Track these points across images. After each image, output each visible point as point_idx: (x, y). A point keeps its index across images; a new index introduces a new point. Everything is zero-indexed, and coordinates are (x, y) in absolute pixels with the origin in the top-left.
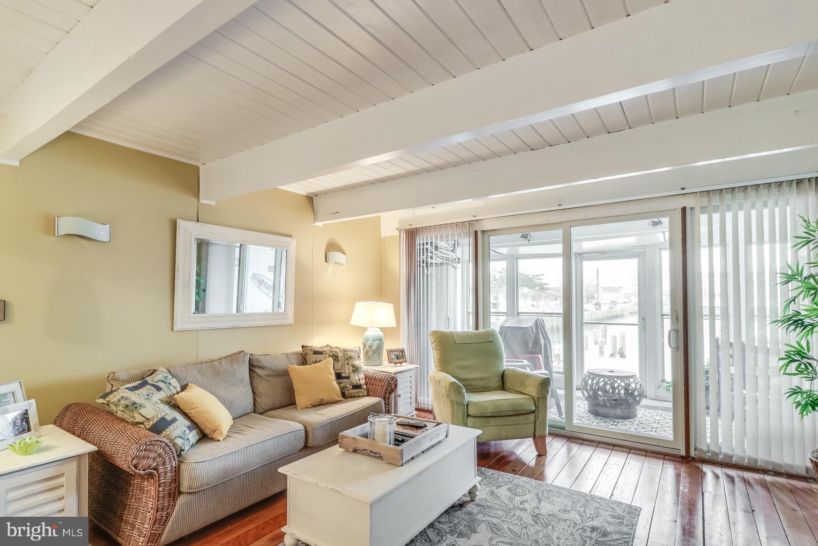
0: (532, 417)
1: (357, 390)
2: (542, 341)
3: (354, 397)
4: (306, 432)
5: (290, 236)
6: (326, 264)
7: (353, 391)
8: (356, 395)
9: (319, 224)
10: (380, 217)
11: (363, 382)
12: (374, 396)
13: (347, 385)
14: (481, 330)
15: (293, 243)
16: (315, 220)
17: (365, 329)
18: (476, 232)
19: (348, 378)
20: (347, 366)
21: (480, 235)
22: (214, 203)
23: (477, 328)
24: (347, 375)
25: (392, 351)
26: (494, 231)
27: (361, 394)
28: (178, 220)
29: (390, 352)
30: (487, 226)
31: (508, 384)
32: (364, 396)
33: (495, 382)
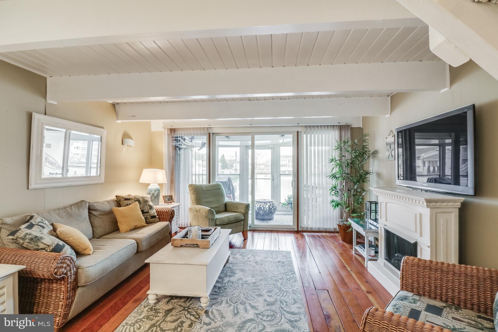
0: (243, 222)
1: (154, 219)
2: (232, 188)
3: (152, 223)
4: (137, 243)
5: (102, 128)
6: (122, 146)
7: (151, 220)
8: (153, 221)
9: (119, 121)
10: (151, 122)
11: (156, 214)
12: (163, 221)
13: (148, 217)
14: (211, 184)
15: (104, 132)
16: (117, 119)
17: (149, 184)
18: (209, 134)
19: (148, 212)
20: (146, 206)
21: (211, 134)
22: (56, 103)
23: (209, 183)
24: (147, 211)
25: (166, 196)
26: (218, 134)
27: (156, 221)
28: (33, 113)
29: (164, 197)
30: (215, 131)
31: (229, 209)
32: (157, 222)
33: (223, 208)
